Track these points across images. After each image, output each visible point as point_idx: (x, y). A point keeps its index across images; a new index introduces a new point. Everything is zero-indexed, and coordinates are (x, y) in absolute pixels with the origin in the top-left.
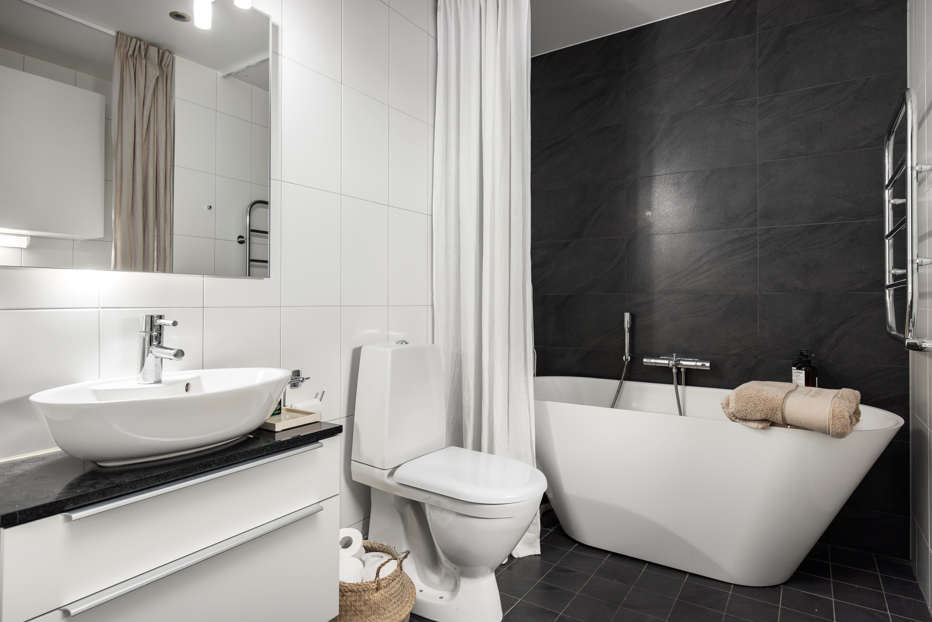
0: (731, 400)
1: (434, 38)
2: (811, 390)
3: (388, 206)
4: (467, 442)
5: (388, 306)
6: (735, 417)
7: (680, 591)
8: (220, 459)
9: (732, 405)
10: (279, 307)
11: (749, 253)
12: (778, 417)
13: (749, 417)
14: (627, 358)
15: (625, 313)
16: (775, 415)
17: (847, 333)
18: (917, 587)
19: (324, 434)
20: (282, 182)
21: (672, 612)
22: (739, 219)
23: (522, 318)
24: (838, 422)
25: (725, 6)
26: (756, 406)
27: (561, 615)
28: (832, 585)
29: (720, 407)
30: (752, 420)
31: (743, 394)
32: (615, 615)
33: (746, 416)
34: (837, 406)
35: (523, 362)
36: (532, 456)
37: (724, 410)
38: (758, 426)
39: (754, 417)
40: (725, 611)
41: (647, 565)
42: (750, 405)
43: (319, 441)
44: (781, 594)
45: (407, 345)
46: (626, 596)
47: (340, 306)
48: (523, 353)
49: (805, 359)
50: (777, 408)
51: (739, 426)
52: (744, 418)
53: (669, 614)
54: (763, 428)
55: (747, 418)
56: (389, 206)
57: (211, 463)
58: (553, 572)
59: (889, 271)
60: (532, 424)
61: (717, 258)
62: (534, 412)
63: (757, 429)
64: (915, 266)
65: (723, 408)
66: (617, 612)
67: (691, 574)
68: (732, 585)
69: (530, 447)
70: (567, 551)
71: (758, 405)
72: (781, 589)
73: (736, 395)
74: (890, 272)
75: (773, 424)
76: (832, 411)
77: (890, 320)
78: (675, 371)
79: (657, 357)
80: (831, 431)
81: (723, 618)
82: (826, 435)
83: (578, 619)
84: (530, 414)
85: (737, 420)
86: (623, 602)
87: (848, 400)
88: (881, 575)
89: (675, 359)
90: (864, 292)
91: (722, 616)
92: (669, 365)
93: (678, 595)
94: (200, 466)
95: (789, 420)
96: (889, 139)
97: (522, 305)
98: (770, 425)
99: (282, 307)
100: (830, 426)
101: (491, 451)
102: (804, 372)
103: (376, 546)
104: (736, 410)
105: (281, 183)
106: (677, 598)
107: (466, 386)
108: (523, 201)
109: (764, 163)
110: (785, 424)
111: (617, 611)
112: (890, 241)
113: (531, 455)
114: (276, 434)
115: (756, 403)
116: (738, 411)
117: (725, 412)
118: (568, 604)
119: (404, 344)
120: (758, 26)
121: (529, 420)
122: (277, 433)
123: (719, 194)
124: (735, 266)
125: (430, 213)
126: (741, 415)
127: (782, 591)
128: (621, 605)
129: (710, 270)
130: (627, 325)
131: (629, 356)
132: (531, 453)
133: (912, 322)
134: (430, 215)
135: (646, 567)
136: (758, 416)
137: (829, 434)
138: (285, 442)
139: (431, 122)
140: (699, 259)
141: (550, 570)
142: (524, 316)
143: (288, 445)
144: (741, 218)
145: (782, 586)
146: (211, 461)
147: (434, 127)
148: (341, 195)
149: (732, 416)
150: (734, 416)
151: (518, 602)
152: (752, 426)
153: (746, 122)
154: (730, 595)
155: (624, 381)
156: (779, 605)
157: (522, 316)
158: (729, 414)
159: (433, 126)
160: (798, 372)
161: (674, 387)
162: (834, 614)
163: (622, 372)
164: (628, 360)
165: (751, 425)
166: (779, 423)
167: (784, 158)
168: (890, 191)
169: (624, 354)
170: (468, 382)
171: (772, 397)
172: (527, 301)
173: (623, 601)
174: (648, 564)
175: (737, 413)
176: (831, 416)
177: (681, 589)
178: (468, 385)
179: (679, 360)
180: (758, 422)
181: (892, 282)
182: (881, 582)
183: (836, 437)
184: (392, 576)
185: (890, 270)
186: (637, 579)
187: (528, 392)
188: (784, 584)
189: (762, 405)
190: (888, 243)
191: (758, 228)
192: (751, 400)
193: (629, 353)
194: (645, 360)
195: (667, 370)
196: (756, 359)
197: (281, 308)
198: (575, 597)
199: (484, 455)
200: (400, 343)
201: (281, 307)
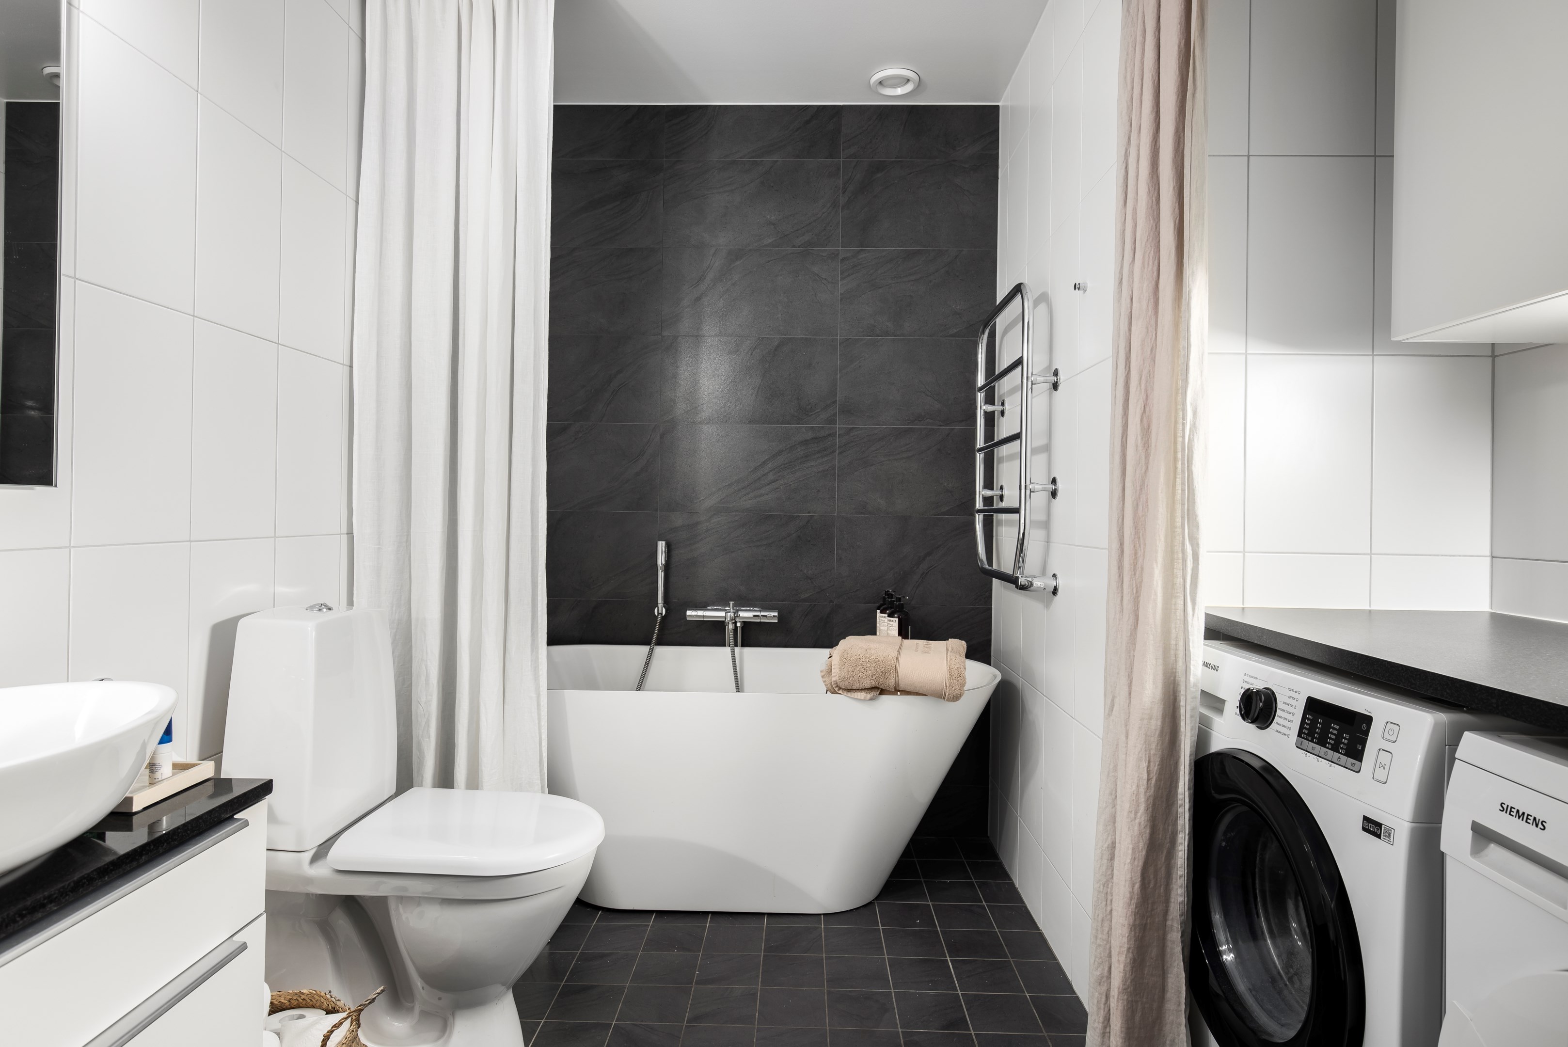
0: (834, 665)
1: (359, 37)
2: (918, 643)
3: (278, 344)
4: (423, 777)
5: (275, 537)
6: (835, 689)
7: (764, 941)
8: (62, 890)
9: (835, 671)
10: (66, 547)
11: (826, 460)
12: (891, 682)
13: (856, 686)
14: (660, 611)
15: (658, 542)
16: (888, 679)
17: (933, 567)
18: (1001, 866)
19: (243, 801)
20: (77, 281)
21: (762, 972)
22: (814, 412)
23: (530, 555)
24: (955, 681)
25: (803, 110)
26: (866, 670)
27: (615, 1024)
28: (924, 886)
29: (819, 675)
30: (858, 690)
31: (849, 656)
32: (690, 1000)
33: (853, 685)
34: (954, 662)
35: (530, 629)
36: (541, 783)
37: (824, 679)
38: (865, 697)
39: (863, 686)
40: (824, 952)
41: (709, 917)
42: (858, 669)
43: (235, 817)
44: (878, 912)
45: (330, 612)
46: (697, 969)
47: (187, 541)
48: (530, 614)
49: (898, 603)
50: (889, 671)
51: (842, 699)
52: (850, 688)
53: (760, 977)
54: (871, 699)
55: (854, 687)
56: (280, 344)
57: (45, 901)
58: (580, 964)
59: (979, 492)
60: (542, 731)
61: (787, 464)
62: (546, 710)
63: (864, 700)
64: (1028, 492)
65: (823, 677)
66: (691, 995)
67: (770, 915)
68: (822, 916)
69: (538, 768)
70: (590, 927)
71: (868, 669)
72: (875, 905)
73: (841, 657)
74: (981, 494)
75: (883, 692)
76: (948, 668)
77: (980, 552)
78: (731, 628)
79: (704, 607)
80: (947, 694)
81: (824, 961)
82: (940, 699)
83: (642, 1021)
84: (539, 715)
85: (840, 692)
86: (695, 979)
87: (958, 654)
88: (966, 861)
89: (731, 609)
90: (951, 515)
91: (823, 959)
92: (725, 619)
93: (763, 948)
94: (24, 912)
95: (902, 686)
96: (983, 333)
97: (530, 534)
98: (880, 694)
99: (74, 547)
100: (947, 688)
101: (474, 783)
102: (897, 619)
103: (283, 1001)
104: (841, 678)
105: (75, 282)
106: (763, 951)
107: (423, 678)
108: (534, 361)
109: (846, 338)
110: (898, 690)
111: (692, 993)
112: (981, 455)
113: (539, 782)
114: (135, 818)
115: (865, 667)
116: (844, 679)
117: (824, 682)
118: (620, 1005)
119: (325, 610)
120: (843, 150)
121: (537, 725)
122: (136, 816)
123: (790, 374)
124: (809, 476)
125: (348, 363)
126: (847, 683)
127: (877, 907)
128: (694, 984)
129: (777, 480)
130: (661, 559)
131: (663, 608)
132: (539, 778)
133: (1022, 558)
134: (347, 366)
135: (709, 920)
136: (868, 683)
137: (944, 698)
138: (179, 831)
139: (351, 193)
140: (764, 464)
141: (574, 962)
142: (532, 554)
143: (184, 834)
144: (817, 411)
145: (875, 901)
146: (45, 898)
147: (357, 202)
148: (194, 316)
149: (834, 686)
150: (837, 686)
151: (541, 1025)
152: (859, 698)
153: (825, 279)
154: (823, 930)
155: (655, 647)
156: (879, 926)
157: (530, 552)
158: (831, 685)
159: (355, 199)
160: (890, 621)
161: (730, 651)
162: (936, 920)
163: (654, 632)
164: (662, 614)
165: (858, 696)
166: (891, 690)
167: (869, 336)
168: (982, 395)
169: (656, 605)
170: (427, 670)
171: (883, 657)
172: (540, 527)
173: (695, 977)
174: (710, 915)
175: (841, 681)
176: (948, 675)
177: (764, 938)
178: (427, 676)
179: (738, 611)
180: (866, 691)
181: (982, 507)
182: (969, 870)
183: (951, 701)
184: (347, 1043)
185: (980, 490)
186: (703, 940)
187: (536, 678)
188: (877, 898)
189: (873, 669)
190: (979, 457)
191: (837, 426)
192: (860, 663)
193: (664, 604)
194: (689, 613)
195: (719, 626)
196: (831, 604)
197: (72, 549)
198: (626, 992)
199: (458, 794)
200: (317, 609)
201: (70, 547)
